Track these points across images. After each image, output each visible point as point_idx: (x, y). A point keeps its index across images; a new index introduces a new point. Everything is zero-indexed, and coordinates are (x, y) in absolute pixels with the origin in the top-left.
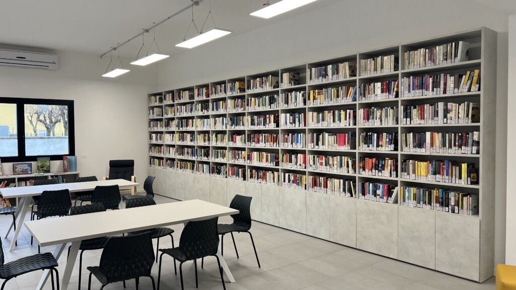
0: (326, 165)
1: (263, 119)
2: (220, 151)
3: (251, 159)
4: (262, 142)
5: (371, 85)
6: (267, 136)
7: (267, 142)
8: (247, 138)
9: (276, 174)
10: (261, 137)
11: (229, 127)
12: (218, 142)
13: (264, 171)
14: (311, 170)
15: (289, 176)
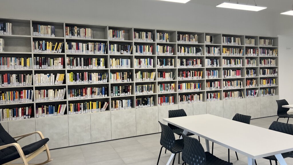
0: (231, 86)
1: (191, 62)
2: (145, 86)
3: (181, 88)
4: (190, 76)
5: (249, 50)
6: (194, 72)
7: (194, 76)
8: (178, 74)
9: (201, 95)
10: (189, 73)
11: (158, 67)
12: (144, 79)
13: (192, 95)
14: (225, 89)
15: (210, 95)
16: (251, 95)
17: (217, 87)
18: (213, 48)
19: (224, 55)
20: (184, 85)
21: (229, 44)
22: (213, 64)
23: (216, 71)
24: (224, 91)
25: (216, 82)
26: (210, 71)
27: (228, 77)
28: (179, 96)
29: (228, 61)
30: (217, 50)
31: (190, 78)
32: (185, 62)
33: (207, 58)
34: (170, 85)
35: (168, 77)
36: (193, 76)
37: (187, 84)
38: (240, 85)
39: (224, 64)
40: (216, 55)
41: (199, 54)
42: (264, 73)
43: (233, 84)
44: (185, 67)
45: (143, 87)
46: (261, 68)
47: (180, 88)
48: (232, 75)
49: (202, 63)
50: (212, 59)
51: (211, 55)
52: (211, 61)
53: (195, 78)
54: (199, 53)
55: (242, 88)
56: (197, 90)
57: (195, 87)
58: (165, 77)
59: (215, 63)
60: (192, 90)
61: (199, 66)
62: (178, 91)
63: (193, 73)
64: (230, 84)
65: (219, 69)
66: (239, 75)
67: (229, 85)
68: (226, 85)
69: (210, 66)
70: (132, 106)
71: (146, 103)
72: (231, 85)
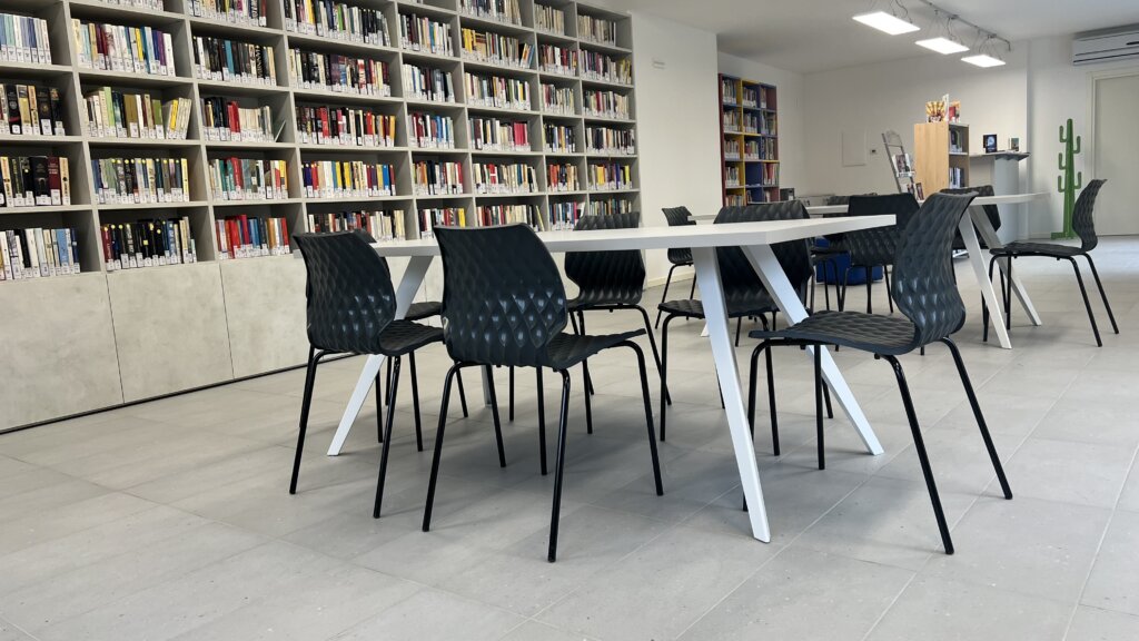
0: (500, 182)
1: (348, 69)
2: (144, 166)
3: (317, 184)
4: (349, 132)
5: (550, 49)
6: (364, 117)
7: (366, 133)
8: (297, 119)
9: (399, 215)
10: (344, 118)
11: (201, 75)
12: (132, 126)
13: (363, 213)
14: (480, 193)
15: (433, 214)
16: (566, 219)
17: (454, 187)
18: (426, 21)
19: (469, 56)
20: (325, 168)
21: (484, 17)
22: (433, 91)
23: (444, 120)
24: (480, 201)
25: (448, 165)
26: (424, 120)
27: (488, 149)
28: (311, 216)
29: (485, 83)
30: (440, 32)
31: (347, 142)
32: (321, 69)
33: (409, 60)
34: (267, 168)
35: (251, 130)
36: (358, 135)
37: (338, 164)
38: (530, 181)
39: (473, 96)
40: (442, 53)
41: (374, 42)
42: (598, 144)
43: (505, 177)
44: (321, 89)
45: (132, 166)
46: (589, 123)
47: (310, 179)
48: (501, 142)
49: (391, 79)
50: (426, 66)
51: (423, 51)
52: (422, 76)
53: (370, 143)
54: (375, 35)
55: (536, 192)
56: (383, 194)
57: (372, 182)
58: (237, 129)
59: (439, 85)
60: (362, 194)
61: (379, 92)
62: (306, 195)
63: (357, 117)
64: (496, 175)
65: (453, 113)
66: (524, 142)
67: (493, 180)
68: (484, 181)
69: (420, 98)
70: (84, 260)
71: (157, 247)
72: (501, 180)
